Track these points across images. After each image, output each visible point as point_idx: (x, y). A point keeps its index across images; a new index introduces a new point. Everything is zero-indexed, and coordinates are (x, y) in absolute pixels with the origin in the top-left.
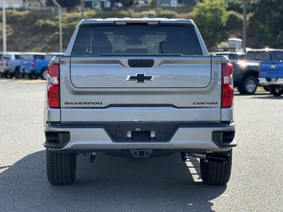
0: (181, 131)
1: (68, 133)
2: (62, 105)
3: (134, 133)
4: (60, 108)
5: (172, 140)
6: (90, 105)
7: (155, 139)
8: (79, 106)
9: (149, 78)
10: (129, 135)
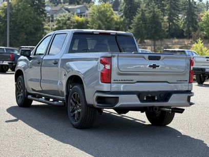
0: (174, 96)
1: (118, 98)
2: (112, 81)
3: (147, 97)
4: (110, 83)
5: (169, 102)
6: (127, 82)
7: (158, 101)
8: (121, 82)
9: (158, 66)
10: (145, 99)
